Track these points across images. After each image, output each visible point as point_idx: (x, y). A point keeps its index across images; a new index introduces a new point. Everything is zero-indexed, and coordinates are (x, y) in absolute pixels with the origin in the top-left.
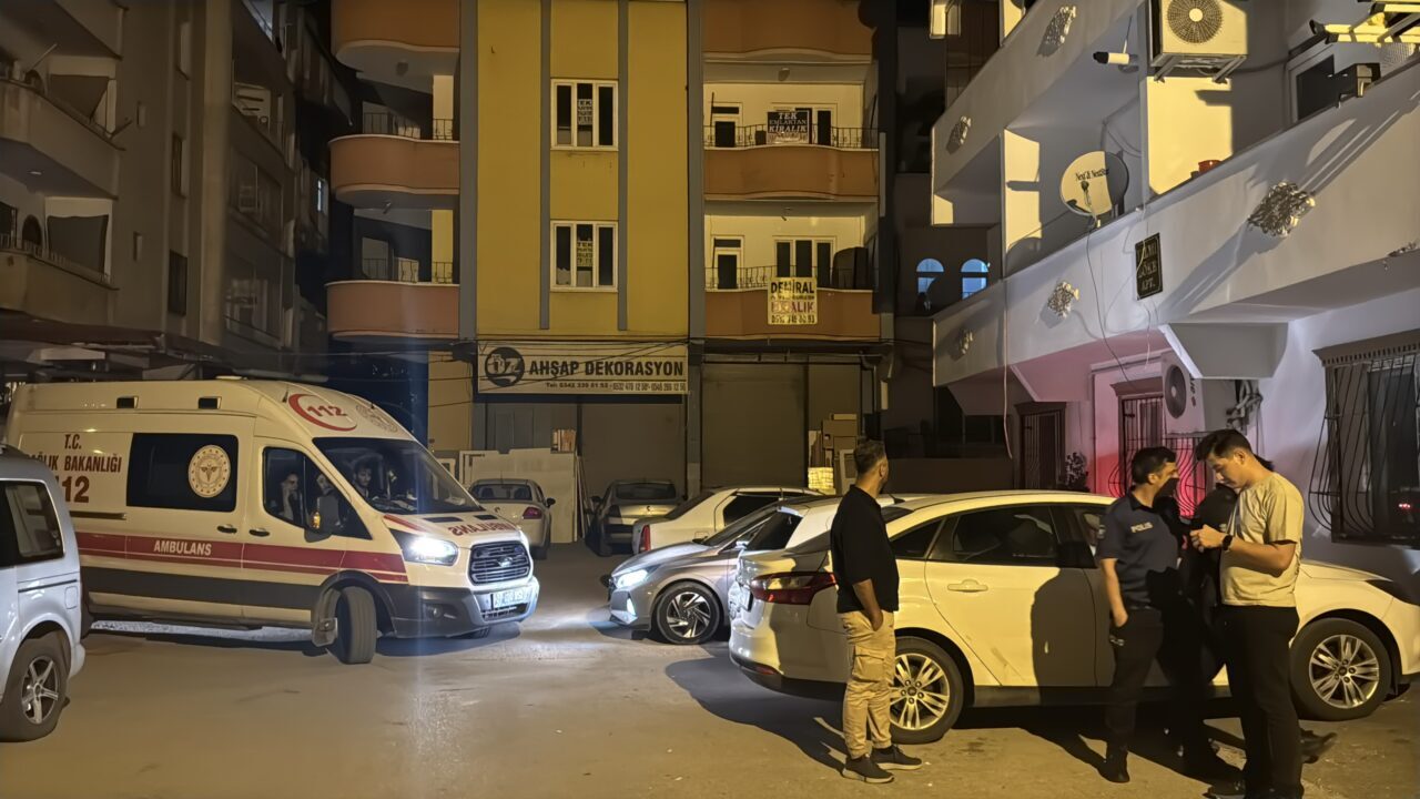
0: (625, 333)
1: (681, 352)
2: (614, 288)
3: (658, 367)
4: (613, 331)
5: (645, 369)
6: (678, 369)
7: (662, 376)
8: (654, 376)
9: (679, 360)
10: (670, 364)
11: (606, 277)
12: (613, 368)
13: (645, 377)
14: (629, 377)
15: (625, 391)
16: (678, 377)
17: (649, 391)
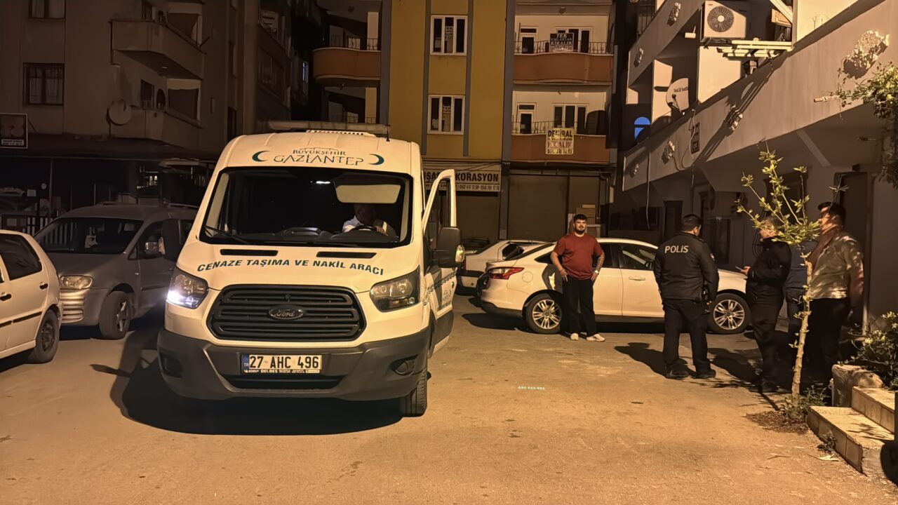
0: (466, 158)
1: (497, 169)
2: (462, 133)
3: (485, 177)
4: (461, 157)
5: (477, 177)
6: (496, 178)
7: (486, 181)
8: (482, 181)
9: (496, 173)
10: (491, 175)
11: (457, 126)
12: (460, 176)
13: (477, 182)
14: (469, 181)
15: (466, 189)
16: (495, 182)
17: (480, 190)
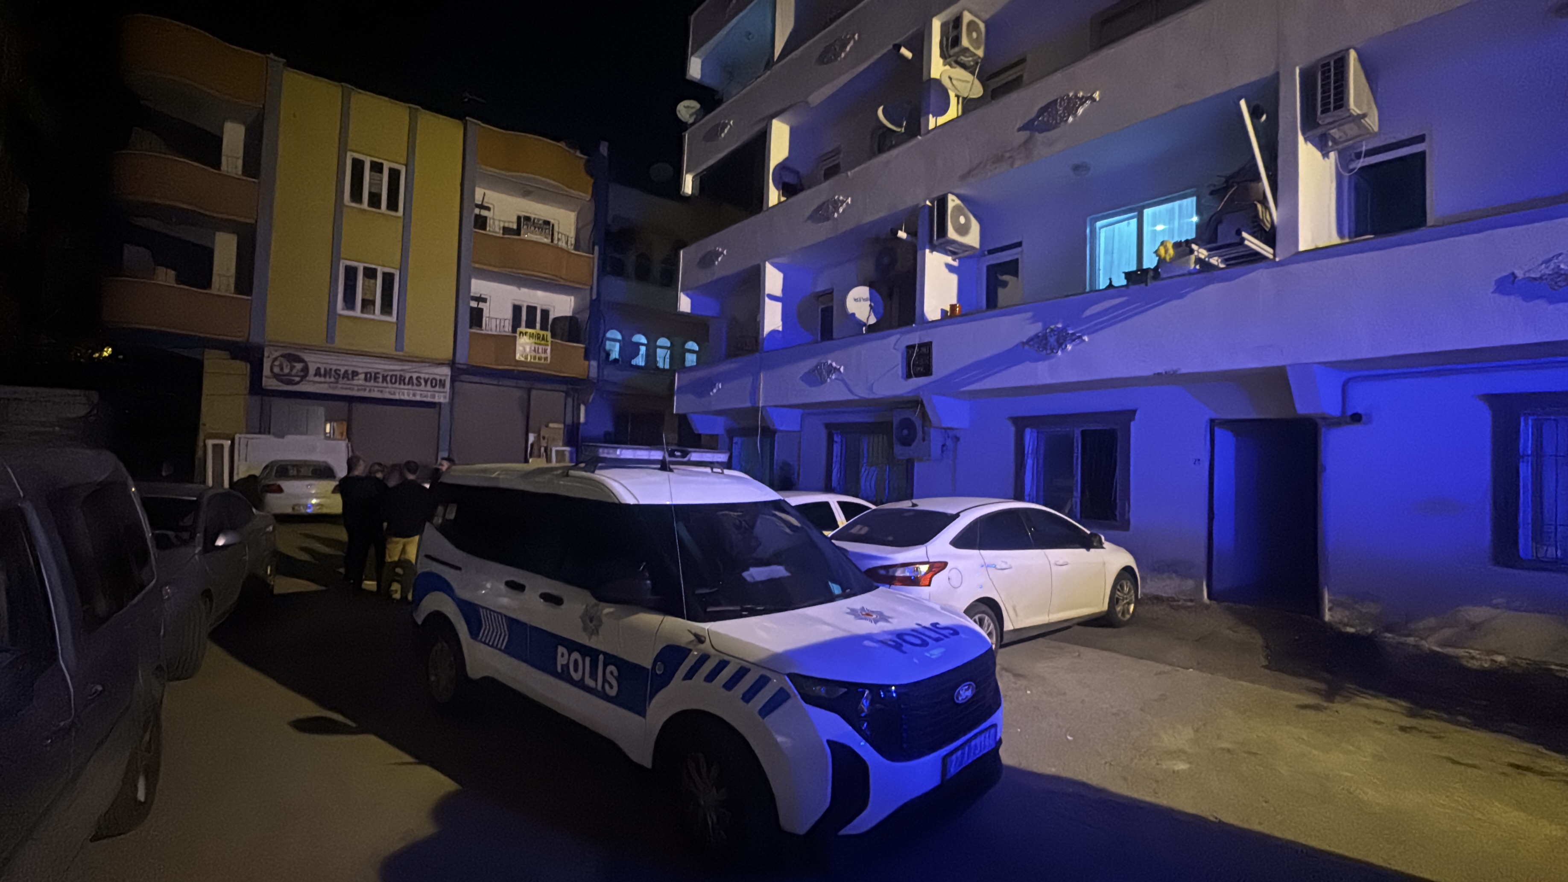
0: (401, 353)
1: (445, 372)
2: (393, 318)
3: (426, 381)
4: (391, 350)
5: (415, 381)
6: (442, 384)
7: (429, 387)
8: (422, 387)
9: (443, 378)
10: (436, 380)
11: (387, 307)
12: (389, 378)
13: (415, 387)
14: (402, 386)
15: (397, 397)
16: (442, 390)
17: (418, 398)
